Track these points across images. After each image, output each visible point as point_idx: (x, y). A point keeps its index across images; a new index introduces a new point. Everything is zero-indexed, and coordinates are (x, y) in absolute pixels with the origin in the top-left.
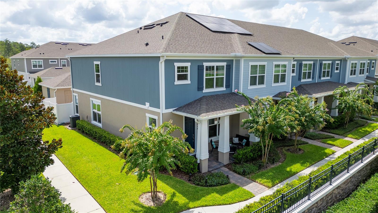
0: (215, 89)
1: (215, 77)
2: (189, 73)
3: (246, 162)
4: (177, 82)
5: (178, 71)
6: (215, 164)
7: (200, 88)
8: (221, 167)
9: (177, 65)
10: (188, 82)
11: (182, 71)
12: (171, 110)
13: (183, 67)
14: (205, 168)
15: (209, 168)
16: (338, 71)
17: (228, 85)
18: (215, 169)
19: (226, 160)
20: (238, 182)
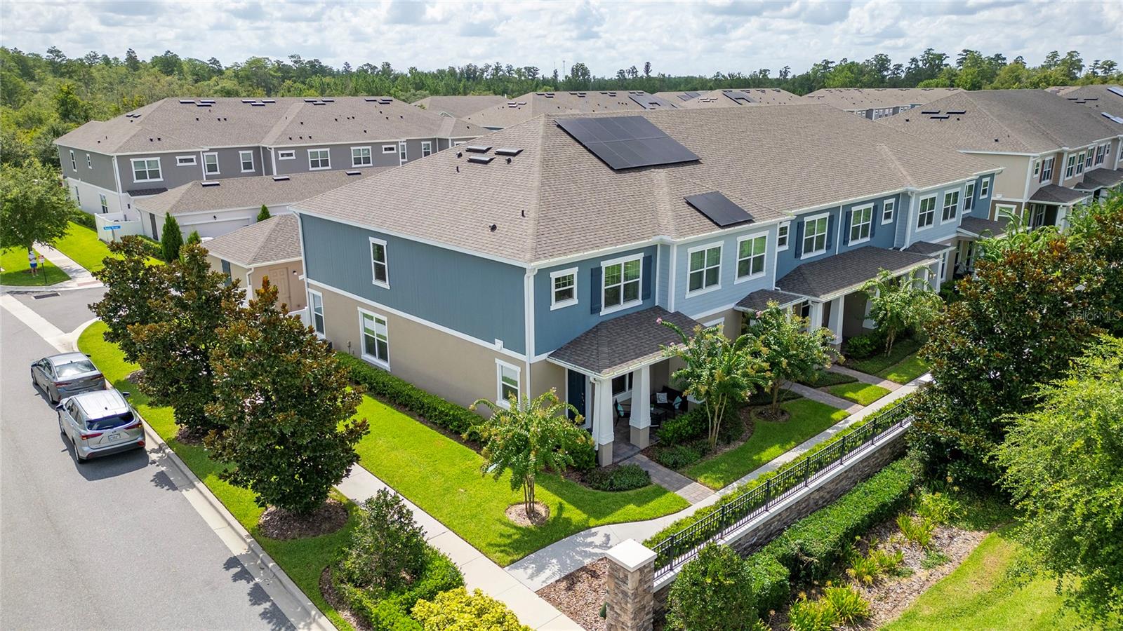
0: (623, 306)
1: (622, 283)
2: (575, 286)
3: (680, 443)
4: (555, 306)
5: (557, 286)
6: (624, 449)
7: (595, 309)
8: (635, 454)
9: (554, 275)
10: (574, 301)
11: (564, 285)
12: (544, 356)
13: (564, 278)
14: (607, 459)
15: (614, 456)
16: (890, 221)
17: (648, 294)
18: (625, 459)
19: (643, 441)
20: (665, 482)
